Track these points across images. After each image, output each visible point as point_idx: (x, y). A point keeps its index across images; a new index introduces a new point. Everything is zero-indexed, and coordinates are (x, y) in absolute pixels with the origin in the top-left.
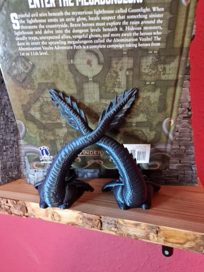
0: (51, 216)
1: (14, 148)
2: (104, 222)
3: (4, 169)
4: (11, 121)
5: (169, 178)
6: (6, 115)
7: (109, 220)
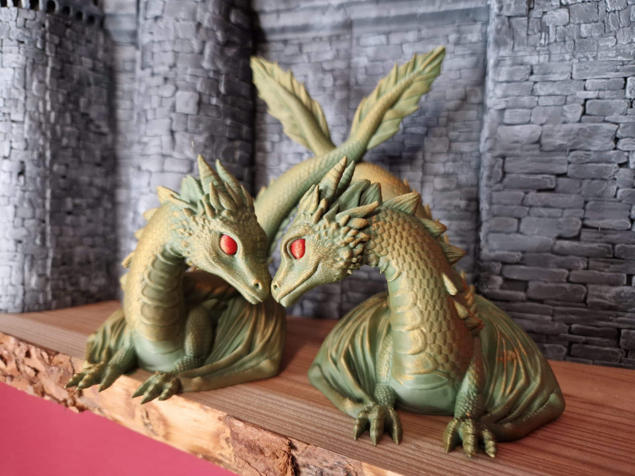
0: (143, 417)
1: (101, 209)
2: (307, 466)
3: (64, 264)
4: (98, 130)
5: (584, 338)
6: (82, 110)
7: (325, 464)
